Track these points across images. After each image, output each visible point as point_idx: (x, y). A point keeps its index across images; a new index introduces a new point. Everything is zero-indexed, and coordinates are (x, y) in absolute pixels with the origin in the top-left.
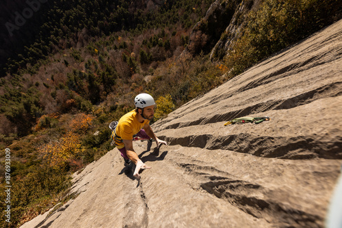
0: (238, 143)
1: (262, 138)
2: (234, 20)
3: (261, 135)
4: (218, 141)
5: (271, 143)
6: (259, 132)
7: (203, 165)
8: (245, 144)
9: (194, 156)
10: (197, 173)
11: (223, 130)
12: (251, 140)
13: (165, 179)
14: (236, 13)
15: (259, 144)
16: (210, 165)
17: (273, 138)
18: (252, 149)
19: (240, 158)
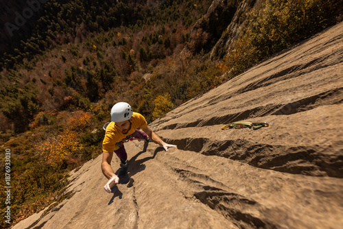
0: (235, 149)
1: (260, 145)
2: (235, 18)
3: (259, 143)
4: (214, 145)
5: (270, 152)
6: (258, 138)
7: (197, 173)
8: (241, 151)
9: (189, 161)
10: (191, 180)
11: (220, 134)
12: (248, 147)
13: (158, 185)
14: (238, 11)
15: (257, 151)
16: (205, 174)
17: (271, 147)
18: (249, 156)
19: (236, 167)
